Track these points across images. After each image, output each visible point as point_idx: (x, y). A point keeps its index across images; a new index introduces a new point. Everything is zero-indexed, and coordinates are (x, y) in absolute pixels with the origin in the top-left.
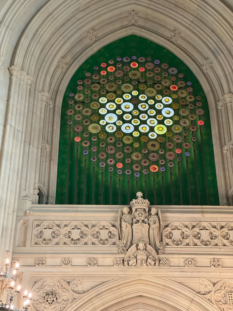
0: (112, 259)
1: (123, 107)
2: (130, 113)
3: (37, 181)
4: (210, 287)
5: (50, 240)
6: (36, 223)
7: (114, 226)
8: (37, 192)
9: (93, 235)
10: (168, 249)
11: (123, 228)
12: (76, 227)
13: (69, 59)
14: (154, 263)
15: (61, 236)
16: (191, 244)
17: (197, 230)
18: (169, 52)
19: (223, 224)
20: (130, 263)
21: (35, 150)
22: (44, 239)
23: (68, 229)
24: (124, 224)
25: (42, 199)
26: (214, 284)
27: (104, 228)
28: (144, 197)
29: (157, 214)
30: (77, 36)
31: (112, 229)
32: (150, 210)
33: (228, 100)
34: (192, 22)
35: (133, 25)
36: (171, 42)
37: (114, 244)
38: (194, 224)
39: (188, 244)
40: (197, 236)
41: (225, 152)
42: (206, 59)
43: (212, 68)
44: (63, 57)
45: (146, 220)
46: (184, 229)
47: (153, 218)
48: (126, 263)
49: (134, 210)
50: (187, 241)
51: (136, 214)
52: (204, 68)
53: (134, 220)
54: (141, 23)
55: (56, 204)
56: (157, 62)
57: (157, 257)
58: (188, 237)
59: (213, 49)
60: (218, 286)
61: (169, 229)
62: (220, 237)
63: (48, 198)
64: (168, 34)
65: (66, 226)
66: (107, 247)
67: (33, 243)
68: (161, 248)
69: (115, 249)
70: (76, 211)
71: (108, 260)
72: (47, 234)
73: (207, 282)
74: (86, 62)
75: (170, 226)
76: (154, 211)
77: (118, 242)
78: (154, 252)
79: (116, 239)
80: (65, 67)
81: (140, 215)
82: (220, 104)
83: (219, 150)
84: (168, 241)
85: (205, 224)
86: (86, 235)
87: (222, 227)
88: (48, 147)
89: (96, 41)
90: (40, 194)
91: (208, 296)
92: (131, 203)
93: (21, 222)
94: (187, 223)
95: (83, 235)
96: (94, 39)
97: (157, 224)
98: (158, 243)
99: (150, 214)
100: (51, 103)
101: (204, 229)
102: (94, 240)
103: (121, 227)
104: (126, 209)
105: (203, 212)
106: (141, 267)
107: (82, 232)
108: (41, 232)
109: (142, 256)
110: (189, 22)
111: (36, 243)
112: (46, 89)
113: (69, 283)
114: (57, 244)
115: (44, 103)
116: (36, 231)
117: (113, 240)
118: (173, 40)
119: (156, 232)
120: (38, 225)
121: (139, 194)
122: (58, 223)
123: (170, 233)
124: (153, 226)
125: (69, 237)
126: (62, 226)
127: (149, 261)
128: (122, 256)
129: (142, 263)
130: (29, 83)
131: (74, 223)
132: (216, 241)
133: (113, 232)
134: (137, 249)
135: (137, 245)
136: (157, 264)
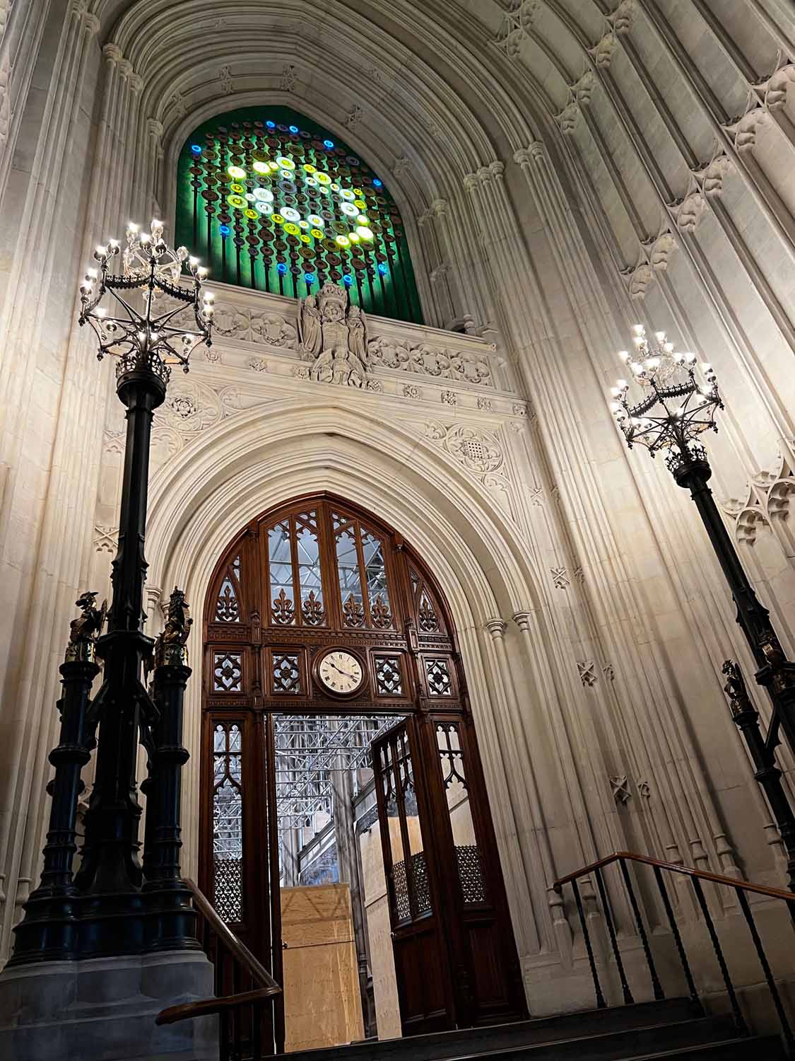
0: (290, 367)
4: (441, 431)
7: (288, 324)
9: (255, 329)
11: (307, 326)
14: (360, 382)
16: (412, 369)
17: (417, 353)
19: (453, 353)
20: (322, 376)
24: (308, 321)
26: (446, 428)
27: (272, 322)
29: (360, 317)
32: (348, 309)
37: (291, 347)
38: (413, 345)
39: (406, 370)
40: (418, 361)
46: (399, 350)
47: (355, 321)
48: (314, 375)
49: (323, 302)
50: (404, 365)
51: (327, 308)
53: (325, 318)
57: (364, 375)
60: (452, 432)
61: (375, 345)
62: (451, 367)
66: (281, 350)
68: (369, 364)
69: (294, 355)
71: (284, 367)
73: (435, 425)
75: (379, 340)
76: (355, 311)
78: (360, 367)
79: (292, 342)
81: (335, 312)
84: (376, 359)
85: (427, 348)
87: (453, 357)
91: (440, 441)
94: (402, 343)
97: (361, 332)
98: (364, 357)
99: (348, 317)
101: (428, 354)
102: (257, 336)
103: (303, 325)
104: (309, 300)
105: (425, 332)
106: (340, 386)
109: (343, 367)
113: (215, 390)
117: (289, 342)
119: (361, 340)
123: (378, 351)
124: (355, 330)
127: (353, 377)
128: (310, 364)
129: (341, 380)
132: (446, 372)
133: (288, 333)
134: (334, 358)
135: (333, 352)
136: (364, 385)
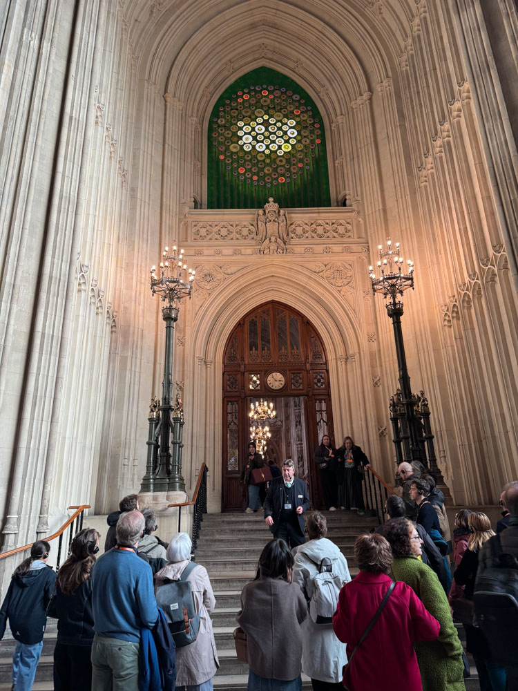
0: (252, 250)
1: (256, 129)
2: (262, 134)
3: (192, 191)
4: (323, 268)
5: (205, 236)
6: (194, 224)
7: (252, 225)
8: (193, 200)
9: (237, 232)
10: (293, 241)
11: (259, 227)
12: (224, 227)
13: (211, 88)
14: (282, 251)
15: (213, 233)
16: (310, 237)
17: (314, 226)
18: (293, 81)
19: (334, 221)
20: (265, 252)
21: (189, 166)
22: (201, 236)
23: (218, 228)
24: (260, 223)
25: (197, 205)
26: (326, 266)
27: (245, 226)
28: (274, 202)
29: (285, 215)
30: (217, 67)
31: (251, 227)
32: (279, 212)
33: (340, 121)
34: (312, 53)
35: (263, 57)
36: (295, 72)
37: (253, 238)
38: (312, 222)
39: (307, 237)
40: (314, 231)
41: (336, 165)
42: (323, 86)
43: (327, 94)
44: (207, 87)
45: (276, 219)
46: (305, 226)
47: (282, 218)
48: (262, 252)
49: (267, 212)
50: (307, 235)
51: (268, 215)
52: (321, 95)
53: (268, 220)
54: (270, 56)
55: (208, 208)
56: (283, 90)
57: (285, 247)
58: (307, 232)
59: (329, 77)
60: (328, 267)
61: (293, 226)
62: (331, 231)
63: (201, 205)
64: (292, 65)
65: (216, 225)
66: (248, 241)
67: (193, 239)
68: (287, 241)
69: (253, 242)
70: (224, 214)
71: (249, 251)
72: (203, 232)
73: (320, 264)
74: (226, 91)
75: (294, 224)
76: (282, 212)
77: (255, 237)
78: (282, 244)
79: (253, 235)
80: (209, 95)
81: (272, 216)
82: (333, 125)
83: (332, 164)
85: (320, 222)
86: (232, 232)
87: (333, 224)
88: (199, 164)
89: (233, 72)
90: (195, 202)
91: (321, 274)
92: (265, 206)
93: (183, 223)
94: (306, 222)
95: (229, 232)
96: (232, 70)
97: (285, 223)
98: (285, 237)
99: (279, 215)
100: (199, 127)
101: (320, 225)
102: (238, 236)
103: (258, 226)
104: (261, 211)
105: (319, 213)
107: (228, 230)
108: (198, 231)
109: (273, 247)
110: (310, 54)
111: (195, 239)
112: (195, 114)
113: (221, 267)
114: (211, 239)
115: (194, 127)
116: (194, 230)
117: (252, 236)
118: (296, 70)
119: (284, 229)
120: (195, 226)
121: (271, 199)
122: (210, 223)
123: (294, 229)
124: (281, 224)
125: (219, 234)
126: (214, 226)
127: (279, 250)
129: (273, 252)
130: (181, 108)
131: (223, 223)
132: (328, 234)
133: (251, 230)
134: (270, 242)
135: (270, 239)
136: (285, 252)
